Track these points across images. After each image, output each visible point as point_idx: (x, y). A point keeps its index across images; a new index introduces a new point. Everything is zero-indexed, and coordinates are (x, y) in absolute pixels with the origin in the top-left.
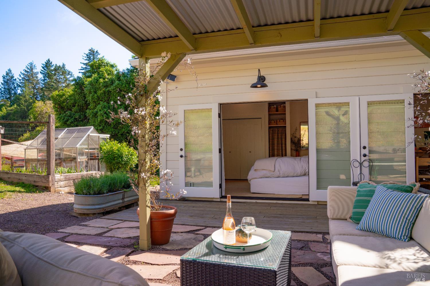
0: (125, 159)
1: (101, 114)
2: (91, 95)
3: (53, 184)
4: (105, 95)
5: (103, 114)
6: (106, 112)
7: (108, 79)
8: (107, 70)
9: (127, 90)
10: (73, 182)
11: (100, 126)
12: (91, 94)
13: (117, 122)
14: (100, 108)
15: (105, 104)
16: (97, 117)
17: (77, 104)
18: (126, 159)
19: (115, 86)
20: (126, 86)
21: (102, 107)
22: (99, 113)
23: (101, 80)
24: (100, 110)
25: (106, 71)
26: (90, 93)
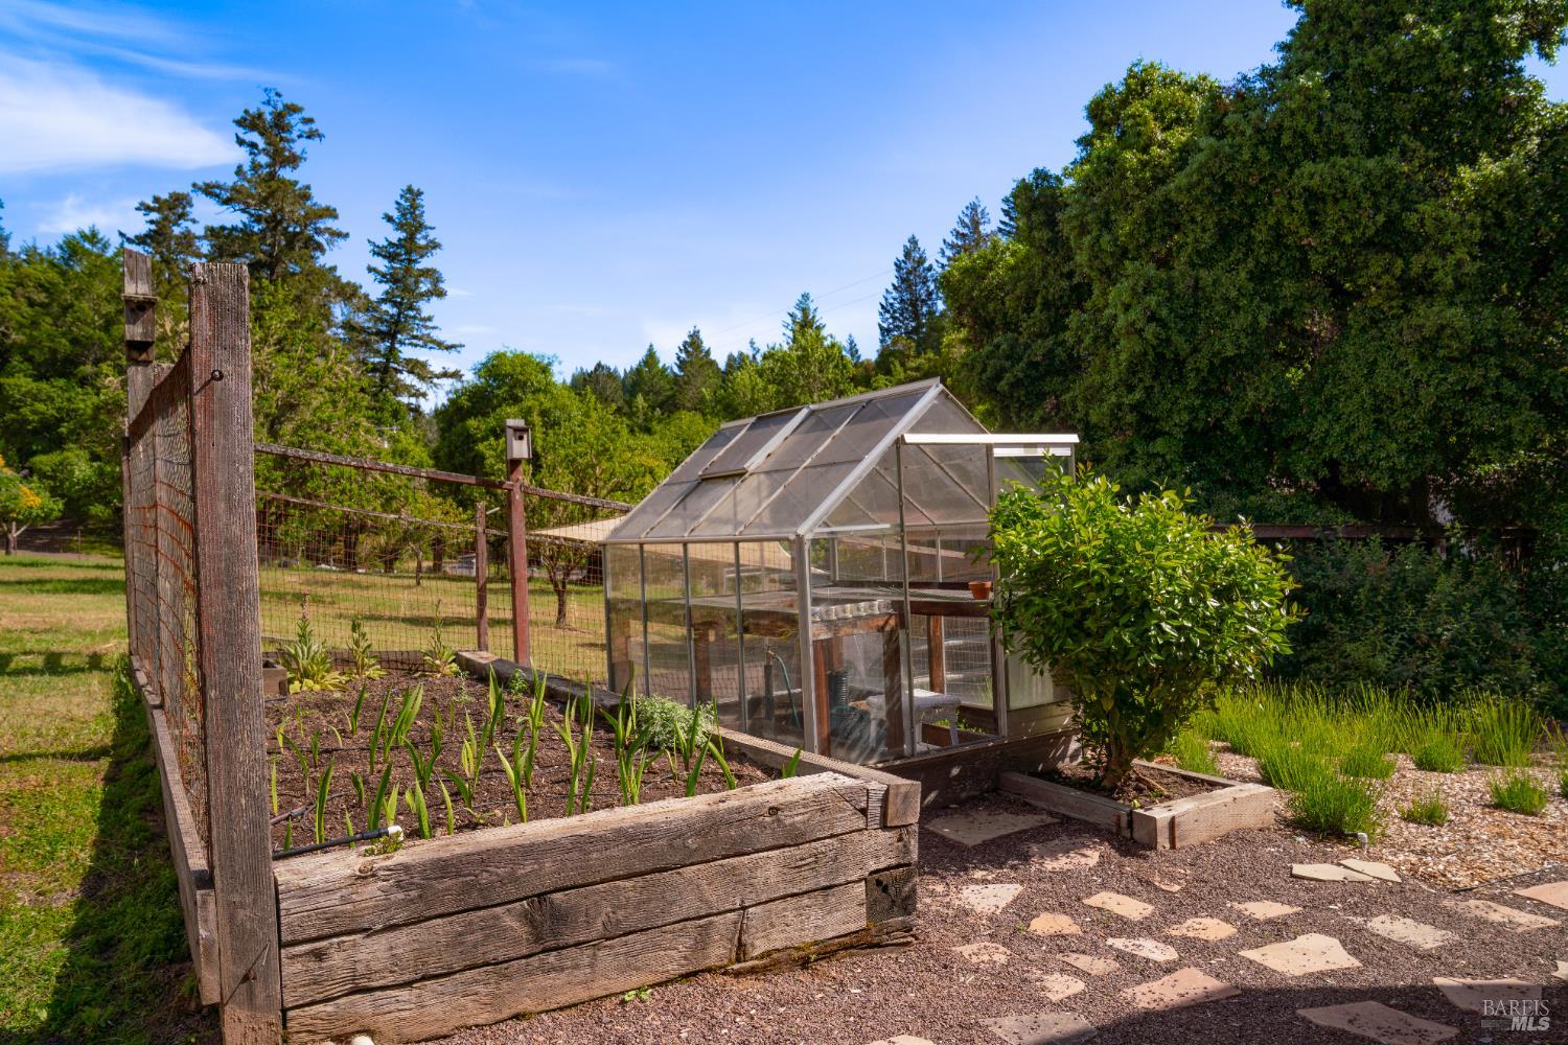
0: (1167, 628)
1: (1133, 324)
2: (1087, 239)
3: (246, 978)
4: (1150, 230)
5: (1139, 325)
6: (1153, 314)
7: (1163, 145)
8: (1159, 103)
9: (1262, 180)
10: (527, 918)
11: (1131, 389)
12: (1089, 233)
13: (1217, 361)
14: (1126, 298)
15: (1151, 269)
16: (1114, 345)
17: (1039, 300)
18: (1179, 629)
19: (1195, 166)
20: (1255, 159)
21: (1133, 289)
22: (1121, 321)
23: (1130, 157)
24: (1127, 308)
25: (1154, 110)
26: (1083, 230)
